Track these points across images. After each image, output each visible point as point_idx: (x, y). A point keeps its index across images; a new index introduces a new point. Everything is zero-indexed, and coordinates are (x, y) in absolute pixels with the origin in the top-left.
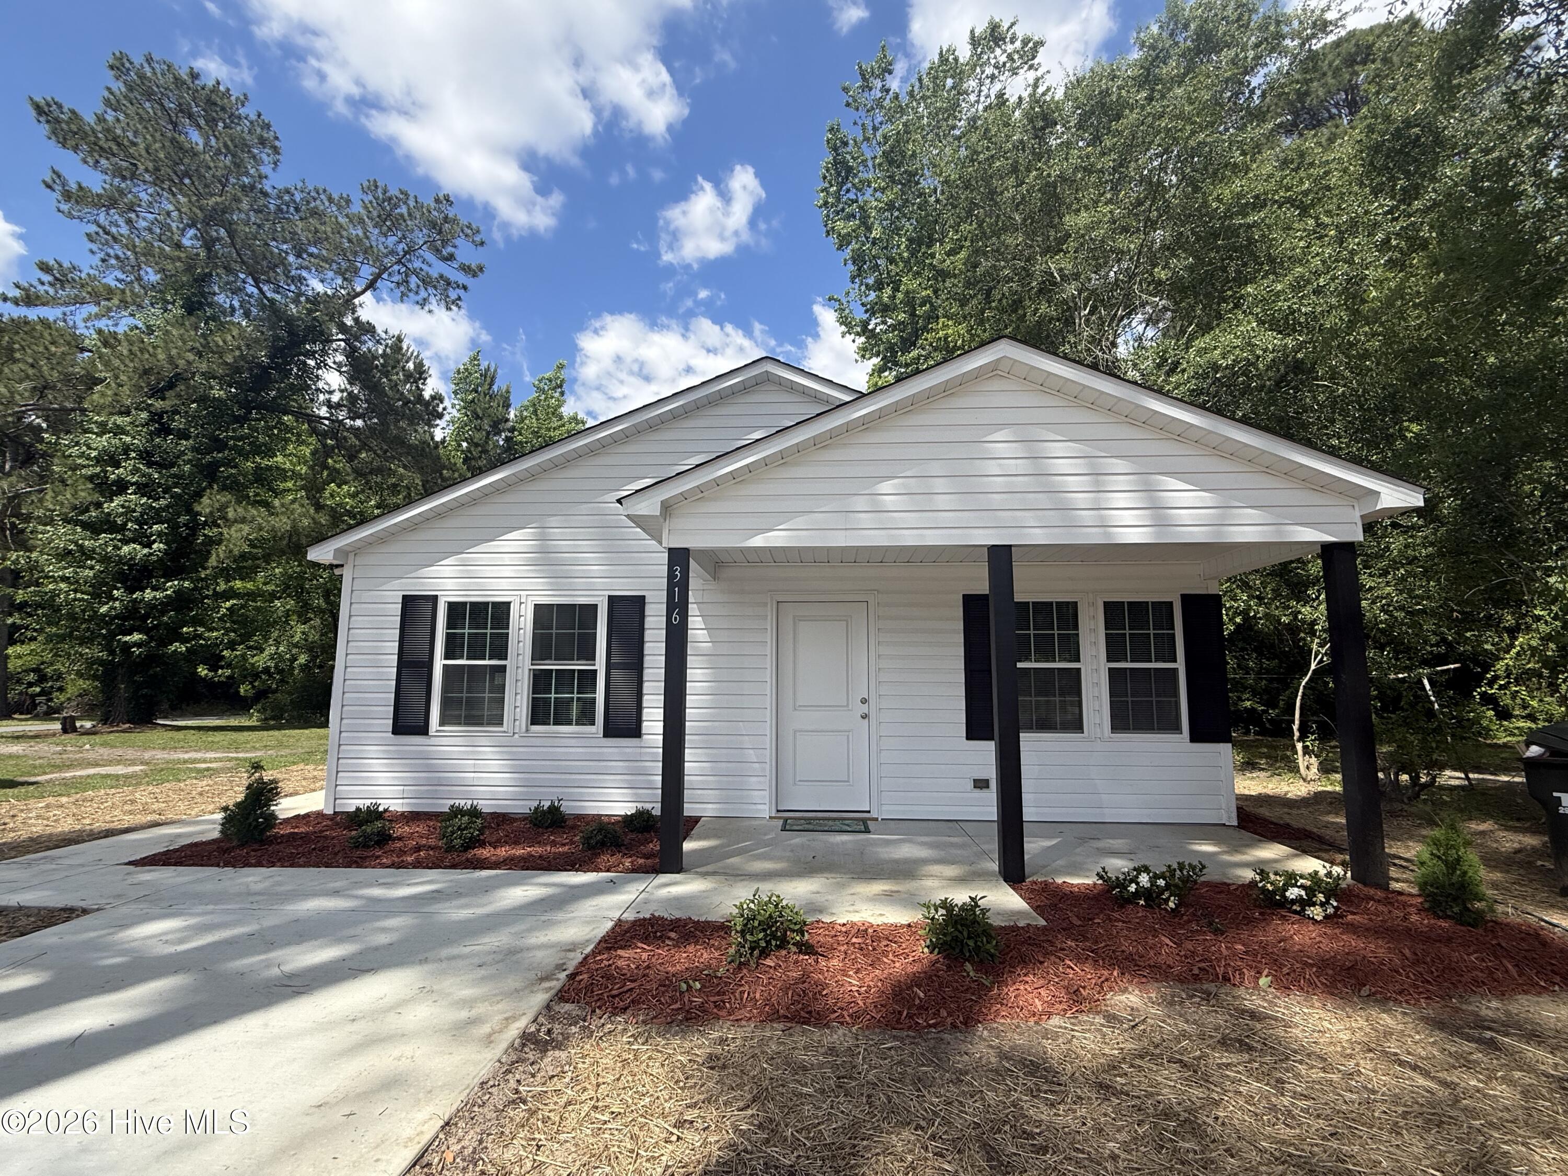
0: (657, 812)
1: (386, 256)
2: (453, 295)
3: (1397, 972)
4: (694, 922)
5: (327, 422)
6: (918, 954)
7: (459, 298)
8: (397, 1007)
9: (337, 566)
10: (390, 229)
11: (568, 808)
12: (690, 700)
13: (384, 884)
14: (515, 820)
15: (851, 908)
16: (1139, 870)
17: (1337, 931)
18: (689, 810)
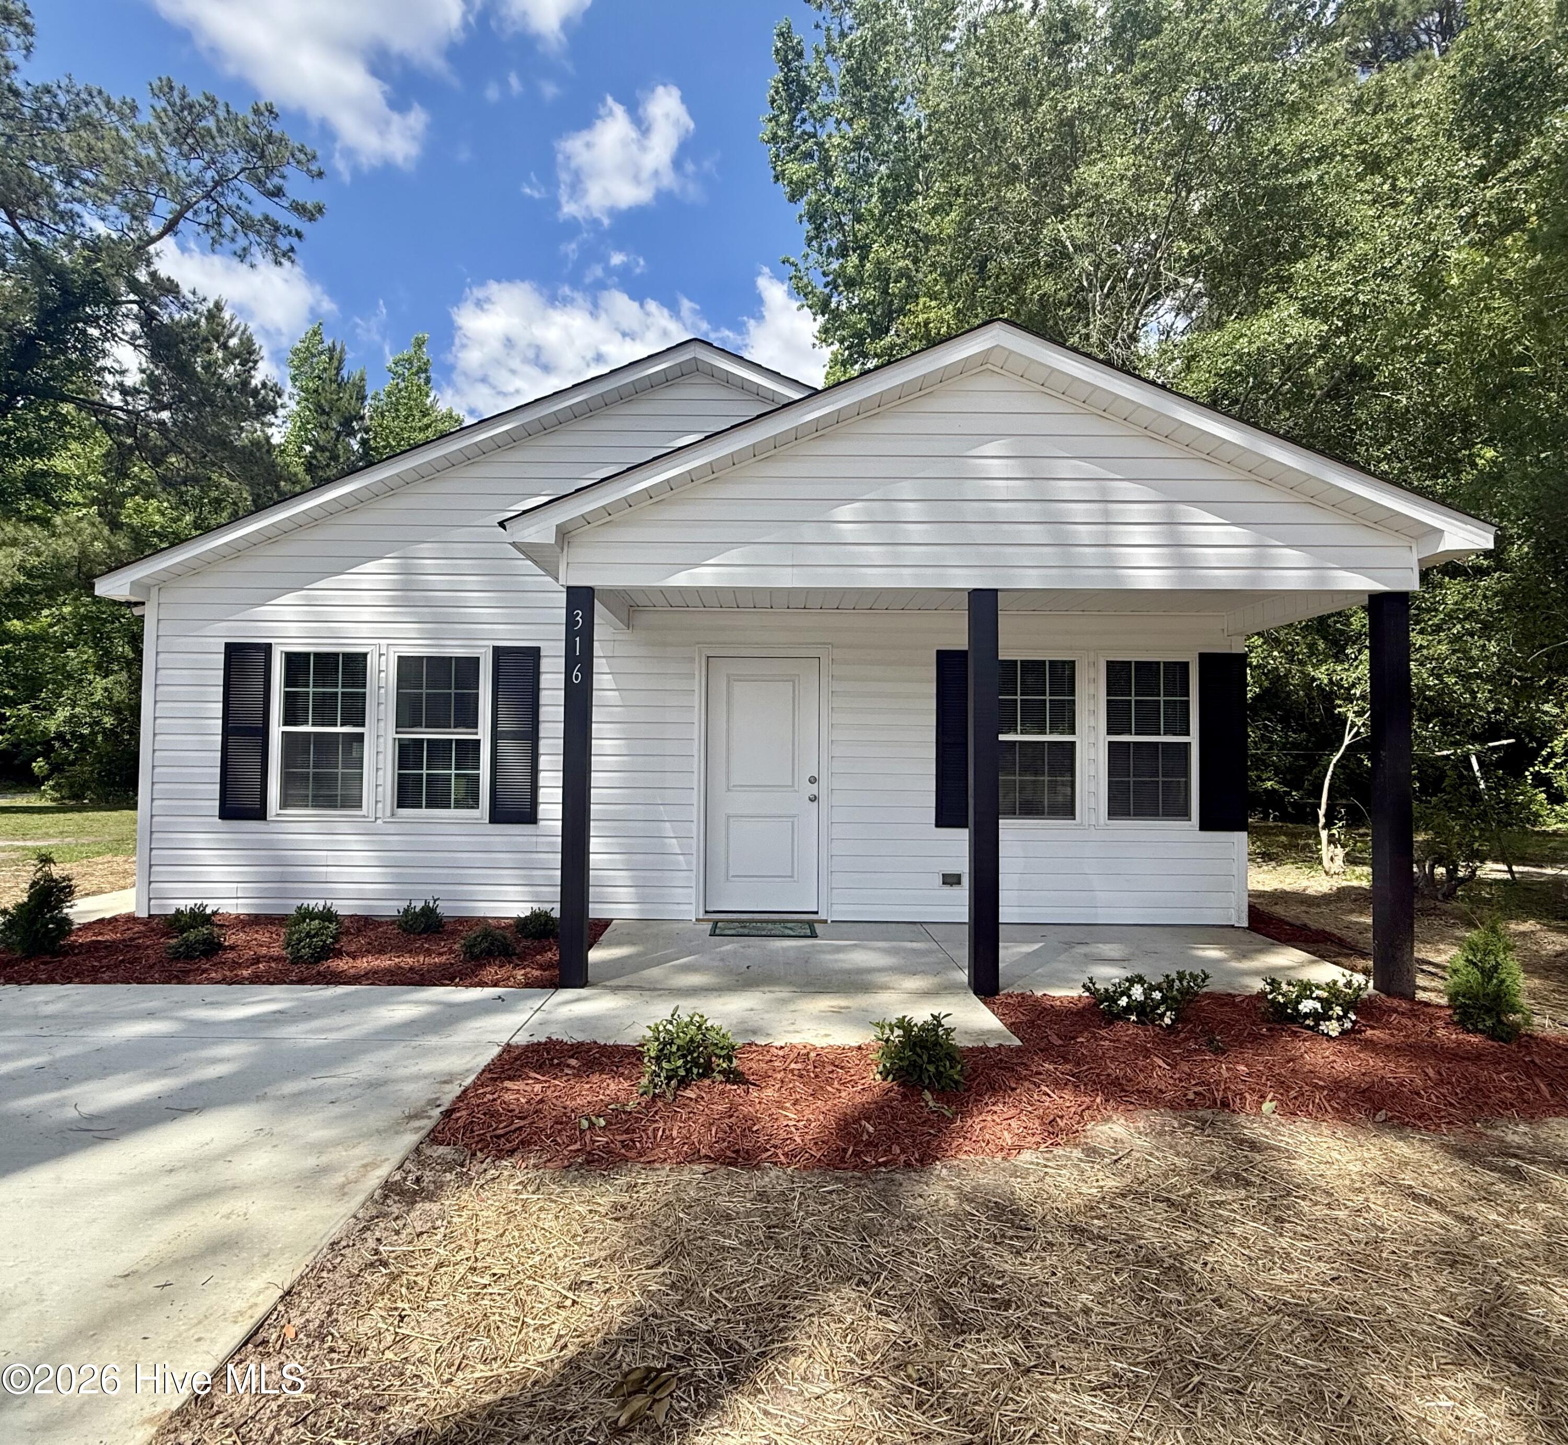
0: (556, 914)
1: (189, 187)
2: (283, 243)
3: (1418, 1094)
4: (600, 1047)
5: (120, 414)
6: (868, 1081)
7: (292, 250)
8: (227, 1155)
9: (136, 604)
10: (193, 149)
11: (445, 909)
12: (596, 778)
13: (212, 1003)
14: (380, 924)
15: (791, 1028)
16: (1131, 981)
17: (1354, 1049)
18: (596, 911)
